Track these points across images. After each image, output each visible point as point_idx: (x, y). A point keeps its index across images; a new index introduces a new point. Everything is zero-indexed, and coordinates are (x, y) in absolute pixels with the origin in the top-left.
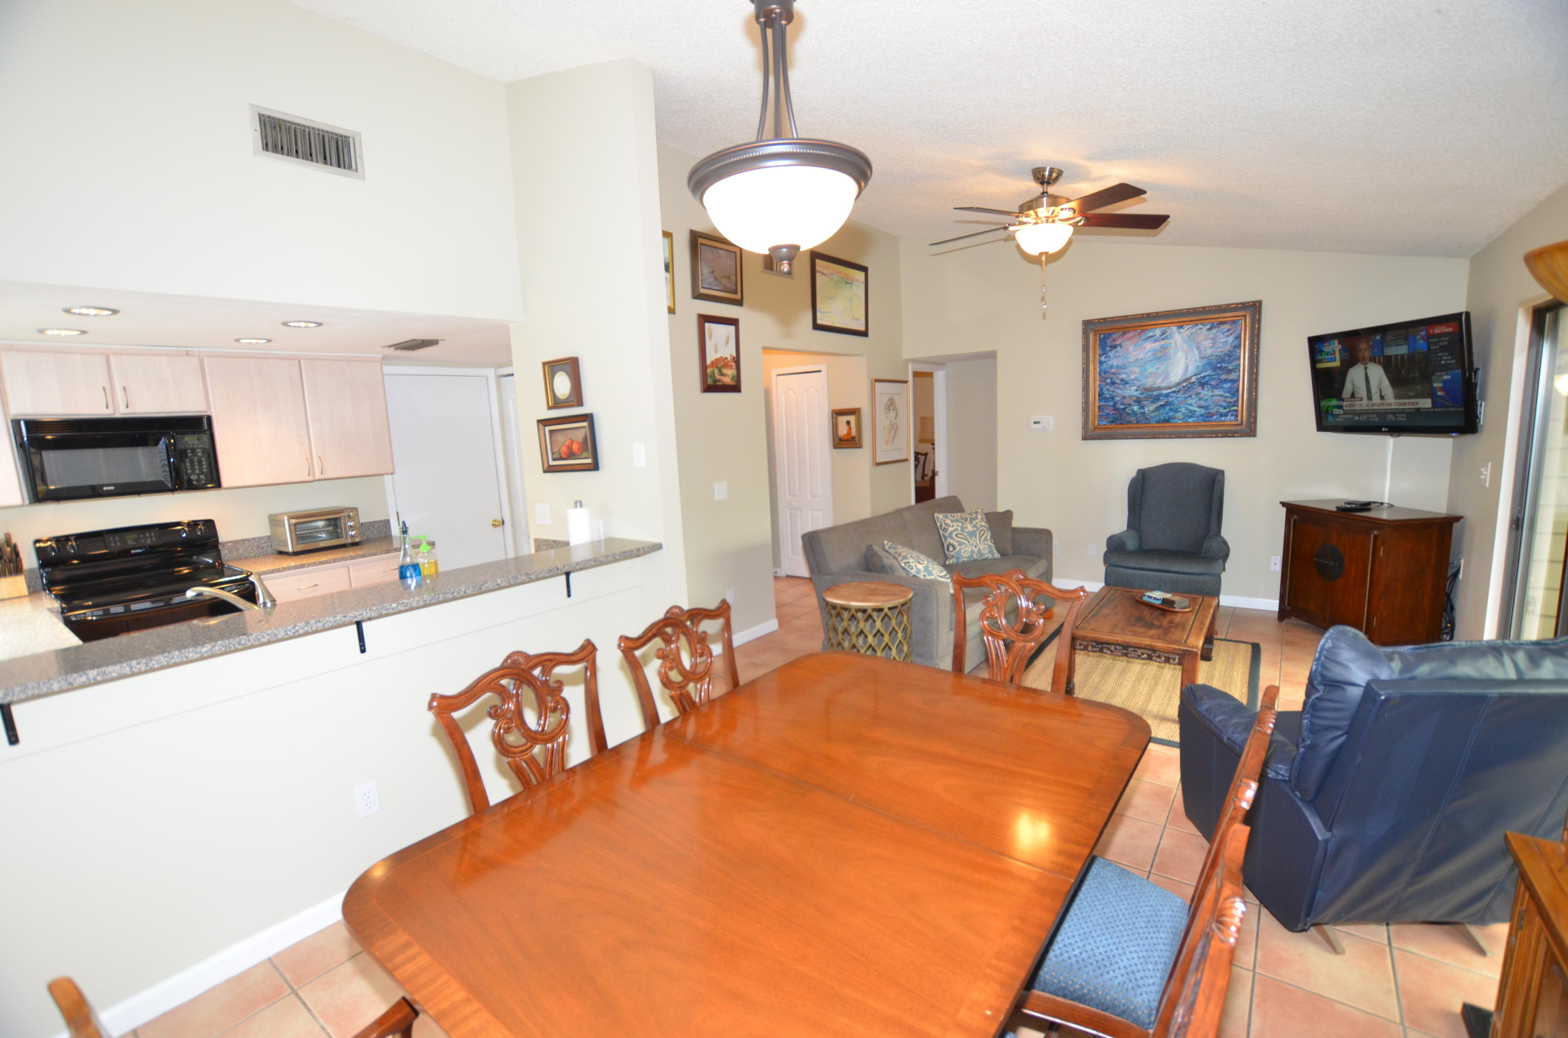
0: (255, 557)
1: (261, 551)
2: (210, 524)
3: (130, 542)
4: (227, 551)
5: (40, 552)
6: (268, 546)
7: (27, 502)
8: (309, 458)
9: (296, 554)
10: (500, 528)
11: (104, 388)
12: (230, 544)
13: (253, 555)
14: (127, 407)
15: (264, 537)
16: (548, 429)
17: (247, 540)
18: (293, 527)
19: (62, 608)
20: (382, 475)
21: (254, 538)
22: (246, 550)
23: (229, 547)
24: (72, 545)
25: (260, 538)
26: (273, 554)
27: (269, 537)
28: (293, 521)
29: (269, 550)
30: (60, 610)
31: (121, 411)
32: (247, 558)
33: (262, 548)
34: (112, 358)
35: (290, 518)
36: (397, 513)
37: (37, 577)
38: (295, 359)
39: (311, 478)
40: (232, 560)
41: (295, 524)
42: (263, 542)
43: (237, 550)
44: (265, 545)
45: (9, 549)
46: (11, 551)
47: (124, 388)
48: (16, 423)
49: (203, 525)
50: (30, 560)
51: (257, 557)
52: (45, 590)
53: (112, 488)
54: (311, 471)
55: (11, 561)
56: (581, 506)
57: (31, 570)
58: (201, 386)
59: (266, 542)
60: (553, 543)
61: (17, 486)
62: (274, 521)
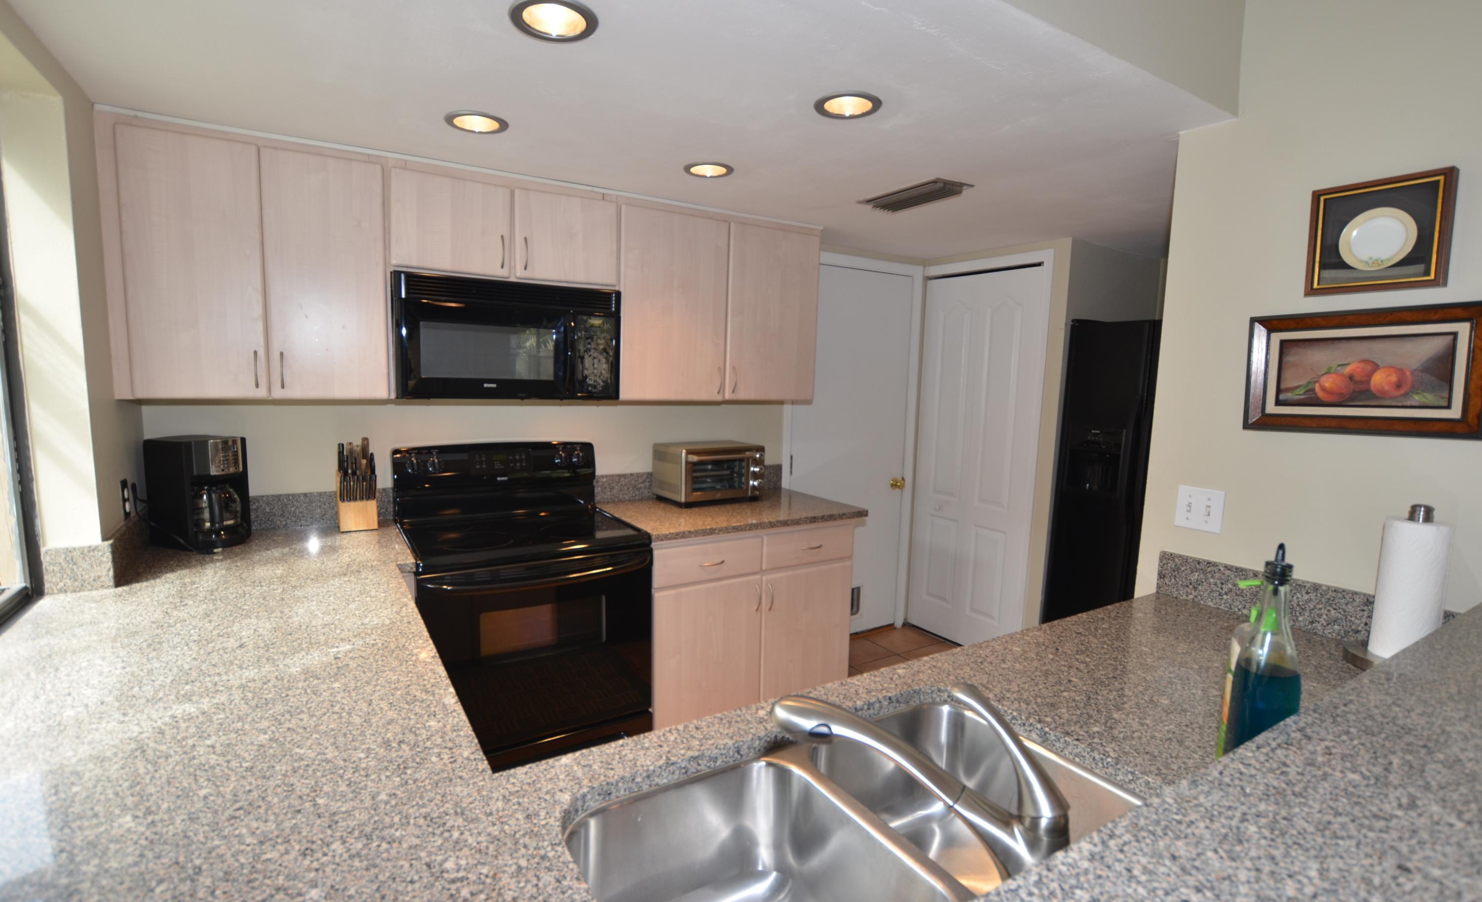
0: (629, 501)
1: (637, 493)
2: (587, 448)
3: (497, 465)
4: (600, 489)
5: (398, 466)
6: (645, 487)
7: (393, 396)
8: (722, 368)
9: (688, 505)
10: (898, 491)
11: (502, 237)
12: (605, 480)
13: (627, 498)
14: (525, 268)
15: (643, 474)
16: (1277, 337)
17: (624, 476)
18: (689, 466)
19: (417, 566)
20: (781, 403)
21: (631, 475)
22: (621, 490)
23: (603, 483)
24: (433, 461)
25: (639, 475)
26: (648, 499)
27: (650, 475)
28: (694, 458)
29: (646, 493)
30: (414, 569)
31: (517, 274)
32: (621, 501)
33: (639, 489)
34: (517, 192)
35: (689, 452)
36: (791, 457)
37: (389, 501)
38: (725, 221)
39: (719, 398)
40: (604, 502)
41: (694, 464)
42: (640, 480)
43: (612, 489)
44: (642, 486)
45: (364, 462)
46: (367, 464)
47: (526, 239)
48: (396, 275)
49: (581, 451)
50: (385, 478)
51: (632, 501)
52: (395, 522)
53: (494, 386)
54: (721, 390)
55: (364, 479)
56: (1428, 518)
57: (384, 490)
58: (614, 248)
59: (644, 482)
60: (1227, 572)
61: (385, 371)
62: (661, 453)
